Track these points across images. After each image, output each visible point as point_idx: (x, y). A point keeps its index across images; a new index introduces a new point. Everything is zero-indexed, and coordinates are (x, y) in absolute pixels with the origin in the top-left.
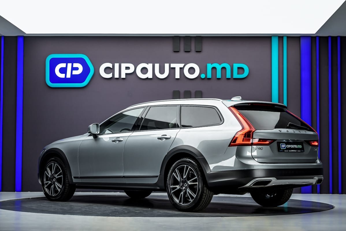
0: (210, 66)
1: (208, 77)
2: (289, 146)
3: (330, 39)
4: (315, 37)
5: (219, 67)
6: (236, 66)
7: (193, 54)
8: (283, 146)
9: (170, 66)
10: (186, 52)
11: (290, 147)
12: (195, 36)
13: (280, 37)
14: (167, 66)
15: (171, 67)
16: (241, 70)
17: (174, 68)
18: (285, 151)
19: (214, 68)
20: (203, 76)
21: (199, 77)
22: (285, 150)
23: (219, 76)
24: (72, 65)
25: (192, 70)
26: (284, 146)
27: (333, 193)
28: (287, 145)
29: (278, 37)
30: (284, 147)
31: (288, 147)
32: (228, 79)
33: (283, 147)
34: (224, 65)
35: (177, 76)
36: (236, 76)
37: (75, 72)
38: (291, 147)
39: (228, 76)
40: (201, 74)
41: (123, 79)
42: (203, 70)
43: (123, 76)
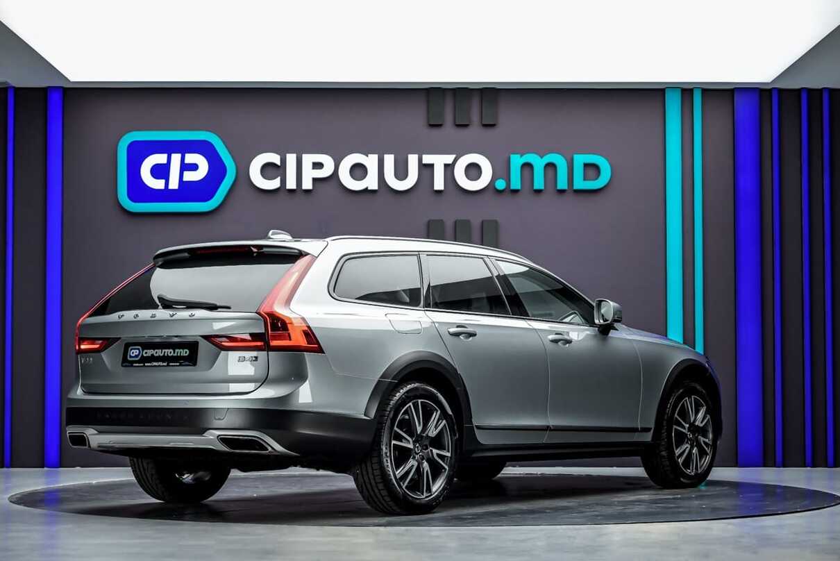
0: (517, 161)
1: (513, 187)
2: (150, 352)
3: (804, 96)
4: (770, 91)
5: (539, 163)
6: (580, 160)
7: (475, 131)
8: (134, 352)
9: (420, 160)
10: (459, 126)
11: (152, 355)
12: (481, 87)
13: (686, 92)
14: (413, 160)
15: (424, 162)
16: (591, 172)
17: (431, 166)
18: (134, 365)
19: (527, 166)
20: (501, 184)
21: (491, 186)
22: (136, 362)
23: (539, 183)
24: (183, 159)
25: (473, 171)
26: (137, 354)
27: (813, 466)
28: (145, 351)
29: (680, 91)
30: (136, 356)
31: (145, 355)
32: (562, 192)
33: (134, 355)
34: (551, 158)
35: (439, 184)
36: (579, 184)
37: (189, 176)
38: (155, 355)
39: (562, 184)
40: (497, 180)
41: (307, 191)
42: (501, 170)
43: (307, 184)
